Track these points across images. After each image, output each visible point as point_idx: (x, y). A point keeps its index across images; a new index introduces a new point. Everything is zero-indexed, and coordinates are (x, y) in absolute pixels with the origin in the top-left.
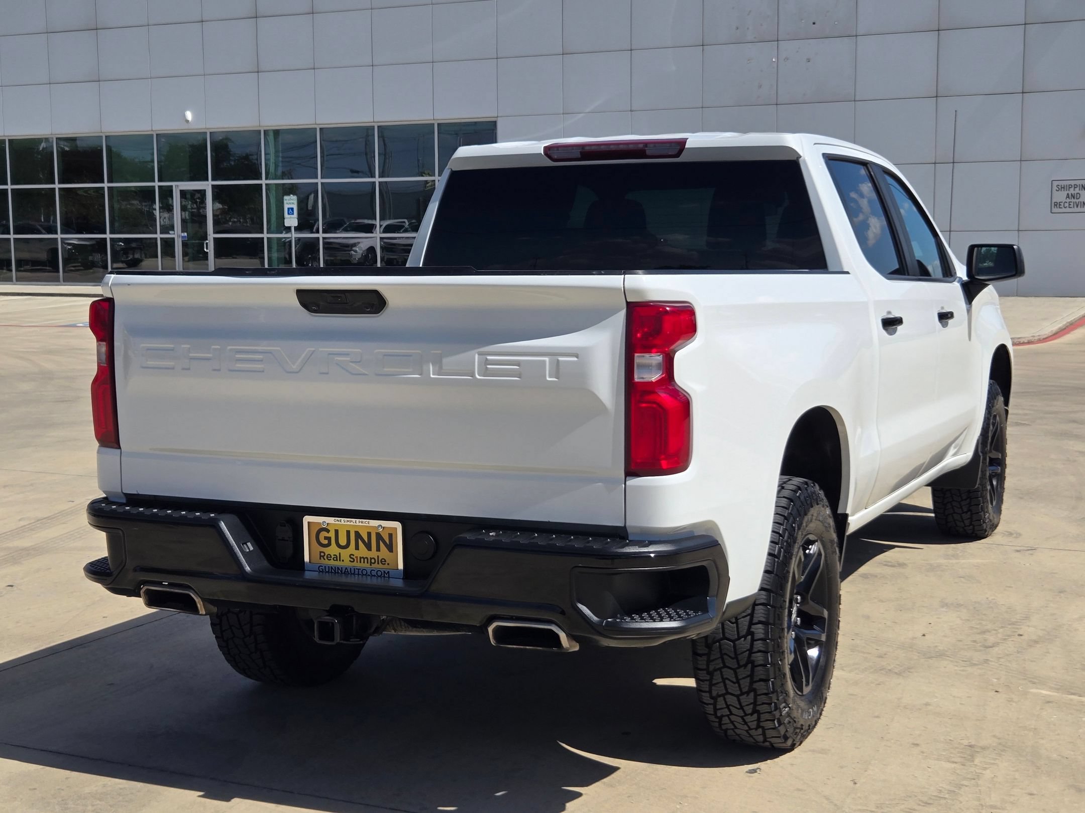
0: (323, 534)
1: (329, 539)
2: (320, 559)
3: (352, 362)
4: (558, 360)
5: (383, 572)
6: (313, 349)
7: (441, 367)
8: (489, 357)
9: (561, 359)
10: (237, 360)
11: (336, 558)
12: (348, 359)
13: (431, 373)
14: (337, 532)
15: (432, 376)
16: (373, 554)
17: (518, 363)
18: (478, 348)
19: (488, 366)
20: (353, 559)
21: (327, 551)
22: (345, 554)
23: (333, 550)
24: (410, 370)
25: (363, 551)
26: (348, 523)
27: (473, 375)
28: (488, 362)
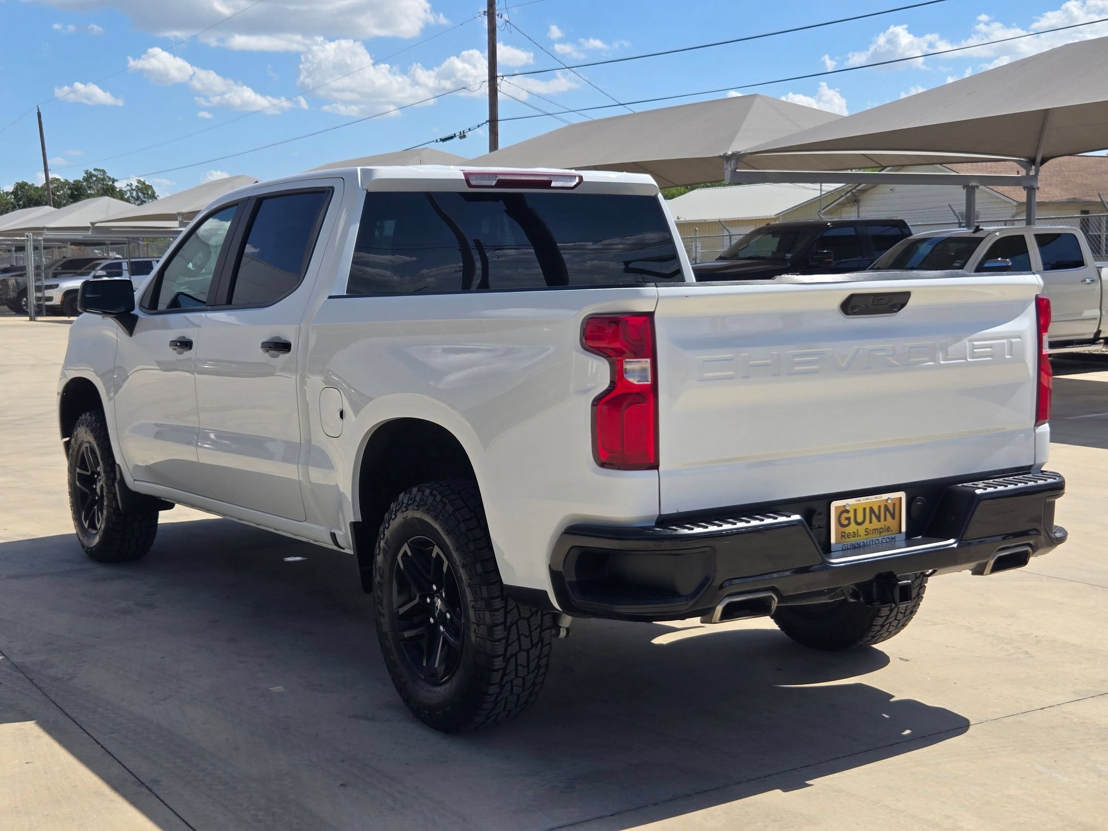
0: (846, 515)
1: (848, 519)
2: (842, 538)
3: (888, 356)
4: (1011, 342)
5: (890, 538)
6: (858, 347)
7: (947, 354)
8: (976, 343)
9: (1013, 340)
10: (795, 363)
11: (855, 535)
12: (884, 353)
13: (941, 359)
14: (855, 511)
15: (942, 362)
16: (882, 524)
17: (991, 346)
18: (969, 336)
19: (975, 350)
20: (867, 532)
21: (847, 530)
22: (862, 529)
23: (853, 528)
24: (927, 359)
25: (876, 524)
26: (866, 501)
27: (966, 359)
28: (974, 347)
